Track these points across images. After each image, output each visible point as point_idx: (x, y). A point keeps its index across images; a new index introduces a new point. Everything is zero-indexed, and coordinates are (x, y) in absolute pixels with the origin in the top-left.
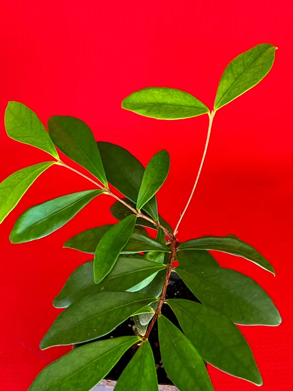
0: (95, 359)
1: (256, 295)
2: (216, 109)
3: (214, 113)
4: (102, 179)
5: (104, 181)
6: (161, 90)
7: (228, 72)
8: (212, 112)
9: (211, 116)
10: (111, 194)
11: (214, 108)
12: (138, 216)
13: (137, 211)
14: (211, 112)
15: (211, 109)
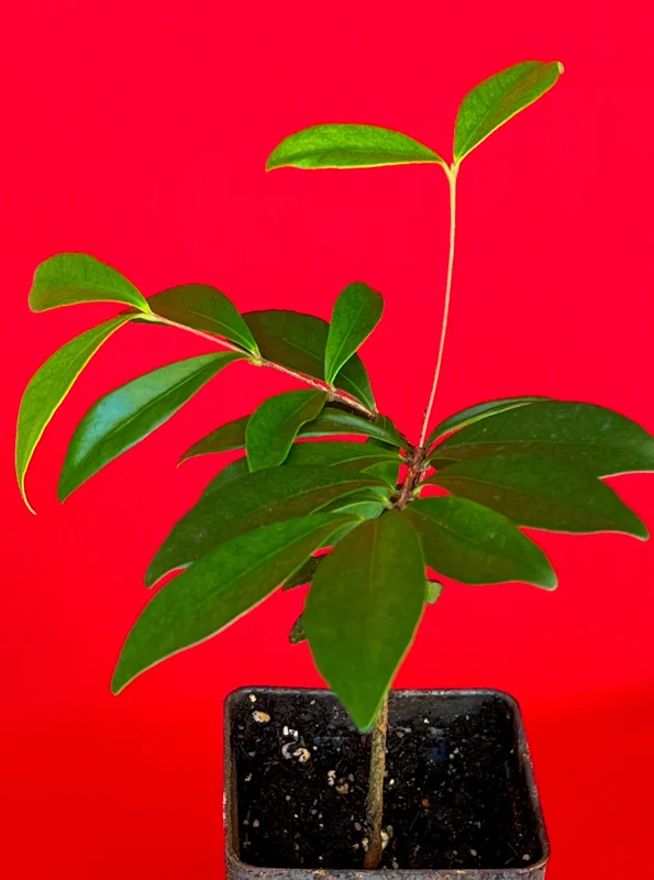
0: (270, 552)
1: (606, 426)
2: (458, 160)
3: (456, 167)
4: (246, 341)
5: (249, 344)
6: (341, 126)
7: (471, 98)
8: (452, 166)
9: (452, 174)
10: (268, 364)
11: (455, 159)
12: (331, 399)
13: (328, 388)
14: (449, 166)
15: (450, 162)
